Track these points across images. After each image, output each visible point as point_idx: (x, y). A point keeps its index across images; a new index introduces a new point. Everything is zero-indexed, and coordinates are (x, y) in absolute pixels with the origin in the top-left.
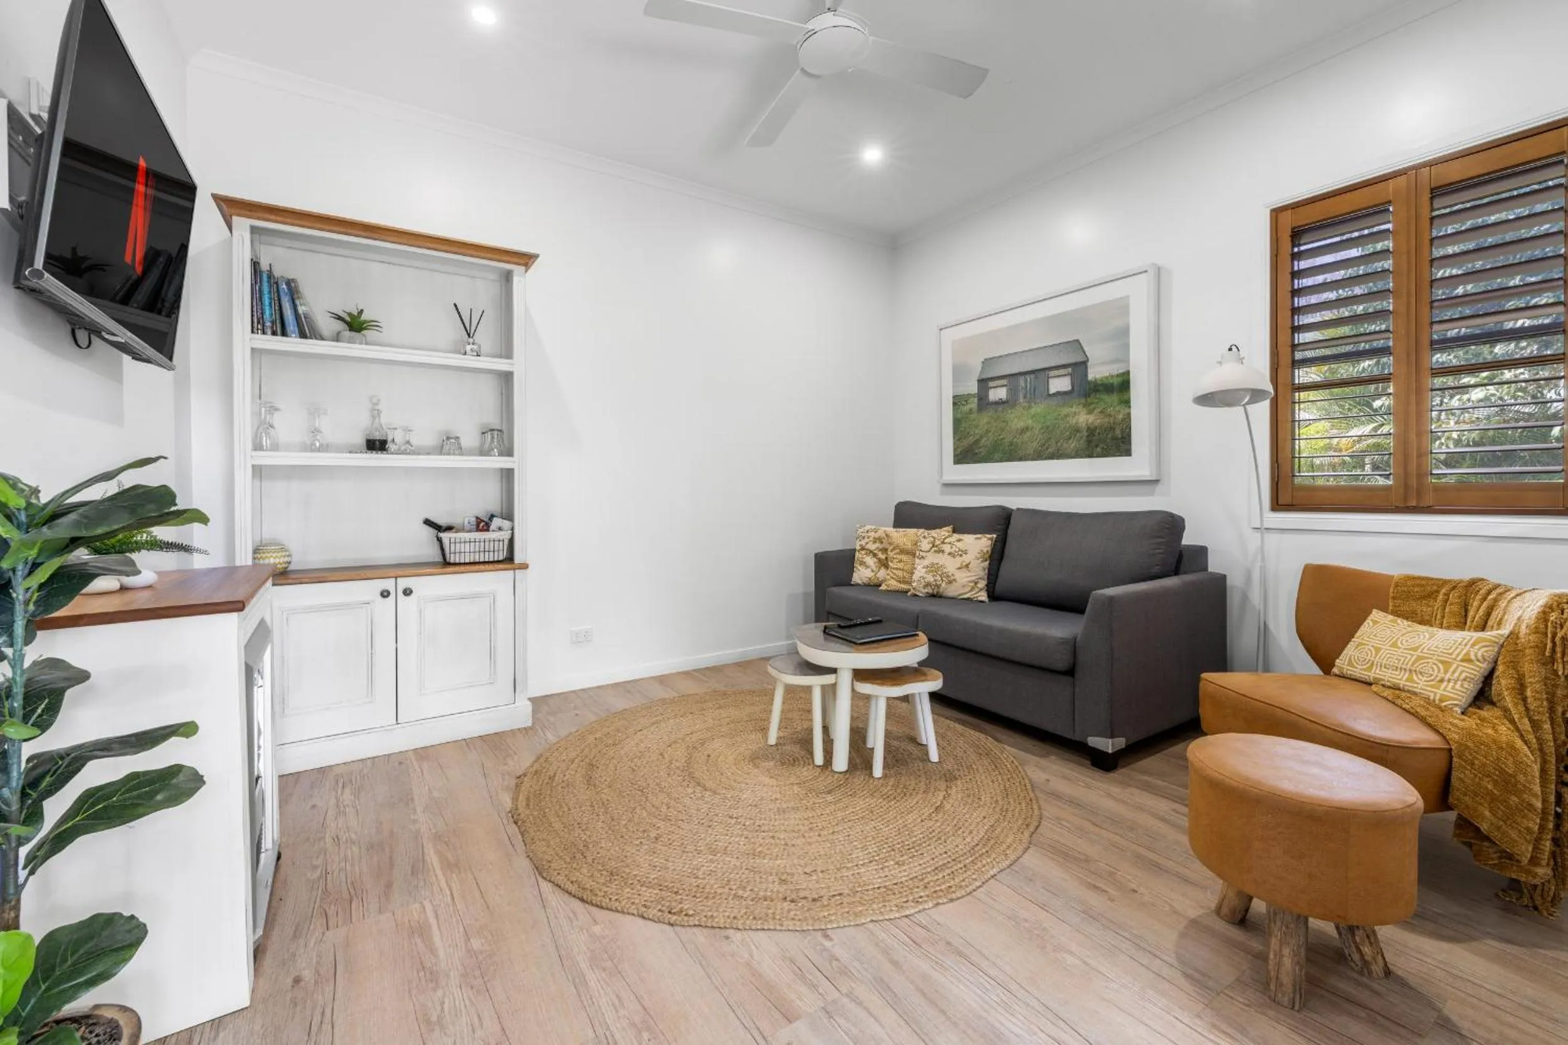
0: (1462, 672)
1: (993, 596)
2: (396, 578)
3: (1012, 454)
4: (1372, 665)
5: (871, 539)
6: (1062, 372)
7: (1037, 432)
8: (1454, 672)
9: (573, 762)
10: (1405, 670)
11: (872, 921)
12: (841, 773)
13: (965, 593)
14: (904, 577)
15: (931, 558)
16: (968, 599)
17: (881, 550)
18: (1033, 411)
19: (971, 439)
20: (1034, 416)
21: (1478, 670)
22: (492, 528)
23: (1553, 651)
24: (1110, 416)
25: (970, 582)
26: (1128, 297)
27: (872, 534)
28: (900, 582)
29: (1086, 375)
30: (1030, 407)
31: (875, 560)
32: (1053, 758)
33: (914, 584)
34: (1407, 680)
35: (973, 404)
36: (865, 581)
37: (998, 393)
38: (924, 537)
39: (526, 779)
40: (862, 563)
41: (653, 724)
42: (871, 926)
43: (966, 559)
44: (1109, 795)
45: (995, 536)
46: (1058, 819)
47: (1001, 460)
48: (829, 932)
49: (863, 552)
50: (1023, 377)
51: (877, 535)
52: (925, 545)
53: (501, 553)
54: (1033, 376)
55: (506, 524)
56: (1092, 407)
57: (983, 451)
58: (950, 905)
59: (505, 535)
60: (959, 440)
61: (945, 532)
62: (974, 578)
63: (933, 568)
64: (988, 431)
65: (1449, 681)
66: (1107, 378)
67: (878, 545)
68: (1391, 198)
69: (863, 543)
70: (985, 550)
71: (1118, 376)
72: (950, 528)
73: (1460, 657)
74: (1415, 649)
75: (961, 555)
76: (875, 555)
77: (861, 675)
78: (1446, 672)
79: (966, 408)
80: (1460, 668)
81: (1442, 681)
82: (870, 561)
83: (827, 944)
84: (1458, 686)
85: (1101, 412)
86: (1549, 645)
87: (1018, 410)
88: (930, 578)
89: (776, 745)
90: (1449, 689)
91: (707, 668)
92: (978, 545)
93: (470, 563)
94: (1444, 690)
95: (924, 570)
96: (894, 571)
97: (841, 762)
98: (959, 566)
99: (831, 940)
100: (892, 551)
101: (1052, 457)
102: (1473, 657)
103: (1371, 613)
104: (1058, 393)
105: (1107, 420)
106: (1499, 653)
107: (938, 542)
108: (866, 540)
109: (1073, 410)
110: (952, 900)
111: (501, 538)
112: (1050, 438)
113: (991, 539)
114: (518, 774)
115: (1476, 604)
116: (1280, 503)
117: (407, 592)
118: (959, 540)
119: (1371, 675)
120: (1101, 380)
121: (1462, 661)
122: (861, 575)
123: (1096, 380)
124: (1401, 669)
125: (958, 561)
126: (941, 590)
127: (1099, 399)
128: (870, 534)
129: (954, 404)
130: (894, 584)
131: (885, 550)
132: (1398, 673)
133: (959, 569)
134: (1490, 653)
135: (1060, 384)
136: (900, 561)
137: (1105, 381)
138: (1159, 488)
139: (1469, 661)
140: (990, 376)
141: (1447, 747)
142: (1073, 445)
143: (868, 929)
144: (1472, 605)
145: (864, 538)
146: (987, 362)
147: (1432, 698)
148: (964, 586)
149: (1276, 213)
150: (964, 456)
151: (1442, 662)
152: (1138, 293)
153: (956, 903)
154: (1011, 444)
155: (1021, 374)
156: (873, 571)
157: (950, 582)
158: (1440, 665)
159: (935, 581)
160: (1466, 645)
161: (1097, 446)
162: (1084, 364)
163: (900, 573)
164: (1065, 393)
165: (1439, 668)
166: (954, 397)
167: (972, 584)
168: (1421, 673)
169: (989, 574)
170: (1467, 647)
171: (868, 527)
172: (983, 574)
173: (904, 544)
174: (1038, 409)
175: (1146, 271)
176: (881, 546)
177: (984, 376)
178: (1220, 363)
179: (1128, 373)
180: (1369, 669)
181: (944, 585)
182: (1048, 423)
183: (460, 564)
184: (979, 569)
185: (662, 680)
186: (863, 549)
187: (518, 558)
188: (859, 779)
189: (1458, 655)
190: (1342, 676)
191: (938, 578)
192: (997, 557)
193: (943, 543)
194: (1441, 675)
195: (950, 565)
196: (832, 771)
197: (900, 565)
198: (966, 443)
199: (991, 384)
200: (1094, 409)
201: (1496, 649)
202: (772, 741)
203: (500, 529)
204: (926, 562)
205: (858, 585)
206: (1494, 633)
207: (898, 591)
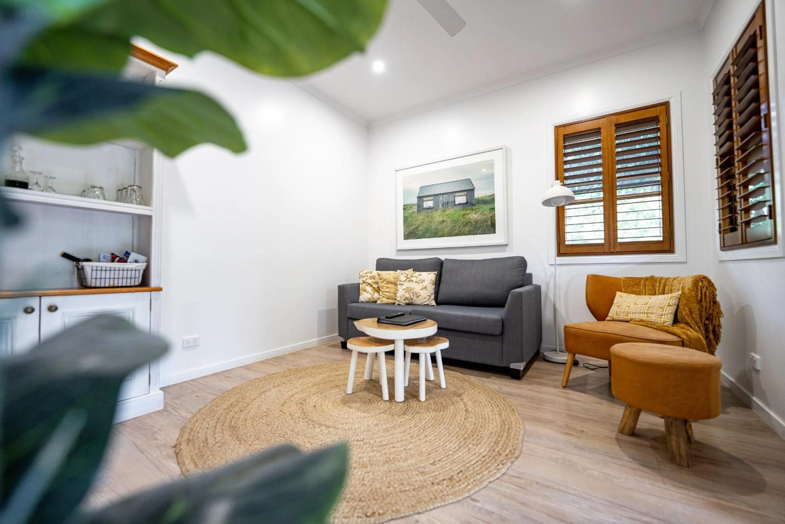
0: (669, 310)
1: (438, 303)
2: (40, 297)
3: (436, 234)
4: (628, 313)
5: (369, 277)
6: (462, 194)
7: (449, 223)
8: (666, 311)
9: (216, 427)
10: (644, 313)
11: (490, 482)
12: (401, 402)
13: (425, 302)
14: (390, 296)
15: (407, 285)
16: (427, 305)
17: (374, 283)
18: (447, 213)
19: (413, 227)
20: (447, 215)
21: (673, 309)
22: (129, 260)
23: (701, 298)
24: (485, 215)
25: (427, 296)
26: (493, 160)
27: (369, 275)
28: (388, 299)
29: (474, 196)
30: (445, 211)
31: (371, 288)
32: (492, 377)
33: (398, 299)
34: (646, 317)
35: (415, 209)
36: (367, 300)
37: (428, 204)
38: (402, 274)
39: (182, 447)
40: (365, 290)
41: (262, 393)
42: (491, 485)
43: (425, 284)
44: (530, 390)
45: (436, 272)
46: (522, 405)
47: (430, 237)
48: (473, 497)
49: (365, 284)
50: (441, 196)
51: (371, 275)
52: (403, 278)
53: (137, 280)
54: (446, 195)
55: (142, 258)
56: (476, 211)
57: (420, 233)
58: (518, 461)
59: (142, 266)
60: (407, 227)
61: (410, 272)
62: (429, 294)
63: (408, 290)
64: (423, 222)
65: (665, 315)
66: (484, 197)
67: (372, 280)
68: (600, 126)
69: (364, 279)
70: (433, 279)
71: (489, 196)
72: (412, 270)
73: (667, 305)
74: (646, 304)
75: (422, 283)
76: (371, 286)
77: (409, 342)
78: (663, 311)
79: (411, 211)
80: (668, 309)
81: (662, 315)
82: (369, 289)
83: (479, 505)
84: (669, 317)
85: (481, 213)
86: (700, 295)
87: (439, 212)
88: (407, 295)
89: (353, 393)
90: (666, 318)
91: (274, 358)
92: (429, 277)
93: (109, 287)
94: (664, 319)
95: (404, 291)
96: (385, 293)
97: (400, 396)
98: (421, 288)
99: (478, 501)
100: (382, 282)
101: (456, 235)
102: (671, 304)
103: (616, 293)
104: (460, 204)
105: (484, 217)
106: (679, 302)
107: (409, 276)
108: (366, 278)
109: (468, 212)
110: (517, 458)
111: (138, 268)
112: (456, 226)
113: (435, 274)
114: (173, 444)
115: (658, 285)
116: (561, 253)
117: (52, 309)
118: (420, 275)
119: (629, 318)
120: (481, 198)
121: (668, 306)
122: (364, 296)
123: (478, 198)
124: (642, 313)
125: (421, 286)
126: (413, 301)
127: (480, 207)
128: (367, 274)
129: (404, 209)
130: (385, 300)
131: (377, 283)
132: (641, 315)
133: (421, 289)
134: (675, 301)
135: (461, 199)
136: (387, 288)
137: (483, 199)
138: (508, 248)
139: (670, 306)
140: (423, 195)
141: (680, 340)
142: (467, 229)
143: (491, 488)
144: (656, 286)
145: (364, 277)
146: (422, 188)
147: (659, 323)
148: (425, 298)
149: (557, 128)
150: (409, 235)
151: (660, 308)
152: (498, 158)
153: (520, 458)
154: (435, 229)
155: (441, 194)
156: (371, 294)
157: (418, 297)
158: (660, 309)
159: (410, 296)
160: (667, 299)
161: (479, 229)
162: (473, 190)
163: (387, 294)
164: (463, 204)
165: (660, 311)
166: (404, 205)
167: (428, 297)
168: (652, 313)
169: (435, 292)
170: (668, 301)
171: (366, 271)
172: (433, 291)
173: (389, 279)
174: (450, 211)
175: (502, 149)
176: (374, 281)
177: (420, 195)
178: (552, 186)
179: (494, 195)
180: (627, 315)
181: (414, 298)
182: (455, 219)
183: (100, 288)
184: (431, 289)
185: (248, 367)
186: (364, 282)
187: (154, 283)
188: (413, 403)
189: (666, 304)
190: (614, 320)
191: (412, 295)
192: (438, 282)
193: (412, 276)
194: (661, 313)
195: (417, 288)
196: (396, 402)
197: (387, 290)
198: (411, 228)
199: (425, 199)
200: (478, 211)
201: (678, 300)
202: (350, 391)
203: (136, 261)
204: (404, 287)
205: (363, 302)
206: (677, 293)
207: (387, 304)
